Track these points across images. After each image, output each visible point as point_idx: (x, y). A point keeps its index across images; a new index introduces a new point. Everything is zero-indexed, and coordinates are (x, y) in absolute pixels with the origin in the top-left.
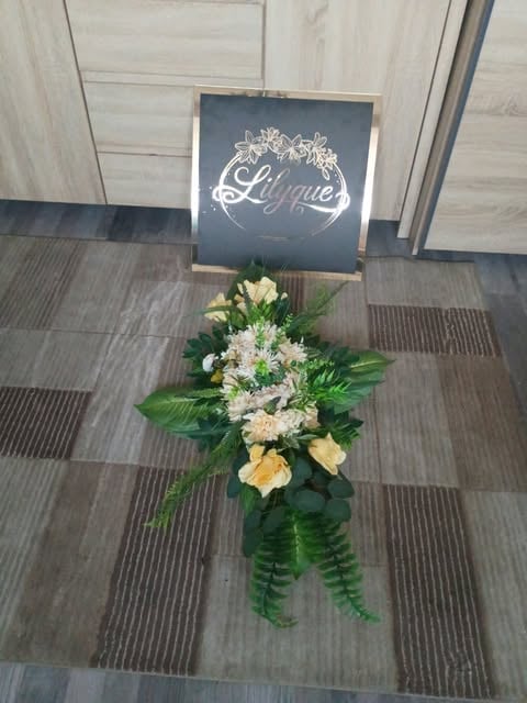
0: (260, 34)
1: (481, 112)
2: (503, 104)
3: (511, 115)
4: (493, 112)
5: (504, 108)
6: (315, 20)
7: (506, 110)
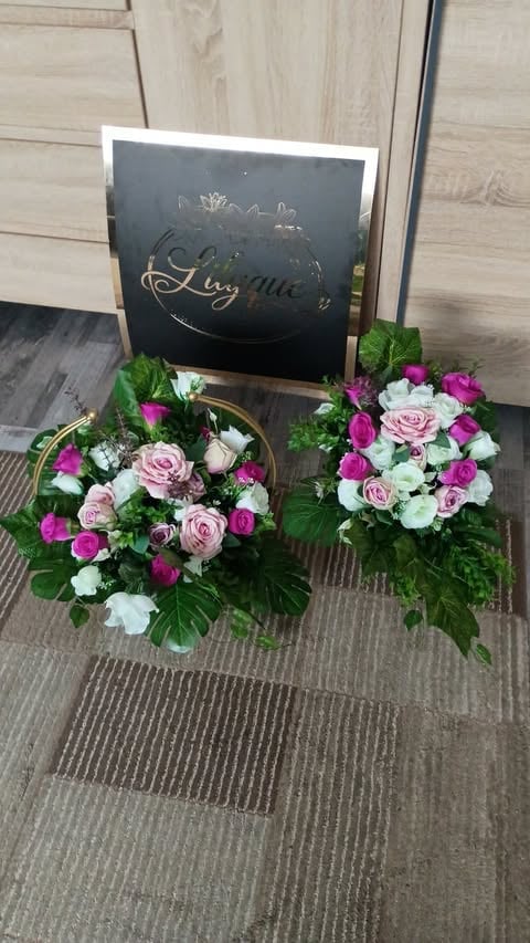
0: (134, 72)
1: (449, 198)
2: (481, 188)
3: (495, 203)
4: (468, 198)
5: (483, 194)
6: (207, 53)
7: (487, 198)
